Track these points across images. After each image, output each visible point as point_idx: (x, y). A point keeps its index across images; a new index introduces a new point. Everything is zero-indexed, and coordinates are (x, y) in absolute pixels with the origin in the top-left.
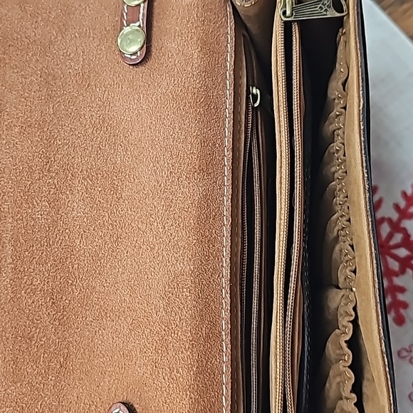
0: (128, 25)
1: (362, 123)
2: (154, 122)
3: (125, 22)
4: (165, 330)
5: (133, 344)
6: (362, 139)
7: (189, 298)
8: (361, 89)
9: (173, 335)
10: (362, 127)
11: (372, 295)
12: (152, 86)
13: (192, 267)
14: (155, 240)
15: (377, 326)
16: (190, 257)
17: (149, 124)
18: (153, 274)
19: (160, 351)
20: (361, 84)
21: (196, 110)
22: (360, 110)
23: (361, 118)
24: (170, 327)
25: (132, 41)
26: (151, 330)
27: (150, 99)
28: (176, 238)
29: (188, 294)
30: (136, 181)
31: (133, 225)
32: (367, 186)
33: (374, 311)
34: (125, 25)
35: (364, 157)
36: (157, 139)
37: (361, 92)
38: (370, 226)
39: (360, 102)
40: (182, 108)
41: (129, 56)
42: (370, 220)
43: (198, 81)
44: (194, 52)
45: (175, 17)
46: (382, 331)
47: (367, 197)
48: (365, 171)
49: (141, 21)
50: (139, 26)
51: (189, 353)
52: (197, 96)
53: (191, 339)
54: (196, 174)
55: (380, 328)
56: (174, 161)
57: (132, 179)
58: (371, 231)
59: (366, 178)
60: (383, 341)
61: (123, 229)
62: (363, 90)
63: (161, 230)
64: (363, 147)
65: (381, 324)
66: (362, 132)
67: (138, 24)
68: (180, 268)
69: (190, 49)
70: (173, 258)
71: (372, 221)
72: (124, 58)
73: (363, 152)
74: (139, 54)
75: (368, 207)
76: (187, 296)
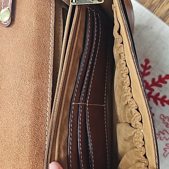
0: (4, 9)
1: (133, 53)
2: (15, 54)
3: (2, 7)
4: (18, 151)
5: (5, 157)
6: (135, 60)
7: (29, 137)
8: (128, 36)
9: (21, 154)
10: (133, 55)
11: (151, 136)
12: (14, 37)
13: (30, 123)
14: (14, 110)
15: (154, 151)
16: (30, 118)
17: (13, 55)
18: (13, 125)
19: (16, 161)
20: (128, 34)
21: (33, 48)
22: (130, 46)
23: (132, 50)
24: (20, 150)
25: (5, 16)
26: (12, 151)
27: (14, 43)
28: (23, 109)
29: (28, 135)
30: (7, 81)
31: (5, 102)
32: (142, 83)
33: (153, 144)
34: (3, 8)
35: (137, 70)
36: (16, 62)
37: (129, 37)
38: (147, 103)
39: (129, 42)
40: (27, 47)
41: (4, 23)
42: (146, 100)
43: (34, 34)
44: (33, 20)
45: (25, 4)
46: (156, 154)
47: (143, 89)
48: (139, 76)
49: (9, 6)
50: (8, 9)
51: (28, 162)
52: (34, 42)
53: (29, 156)
54: (33, 79)
55: (156, 152)
56: (23, 73)
57: (5, 80)
58: (148, 105)
59: (140, 80)
60: (157, 158)
61: (2, 104)
62: (129, 36)
63: (17, 105)
64: (136, 65)
65: (156, 150)
66: (134, 57)
67: (8, 8)
68: (25, 123)
69: (31, 19)
70: (22, 119)
71: (147, 100)
72: (2, 24)
73: (136, 67)
74: (8, 22)
75: (144, 94)
76: (28, 136)
